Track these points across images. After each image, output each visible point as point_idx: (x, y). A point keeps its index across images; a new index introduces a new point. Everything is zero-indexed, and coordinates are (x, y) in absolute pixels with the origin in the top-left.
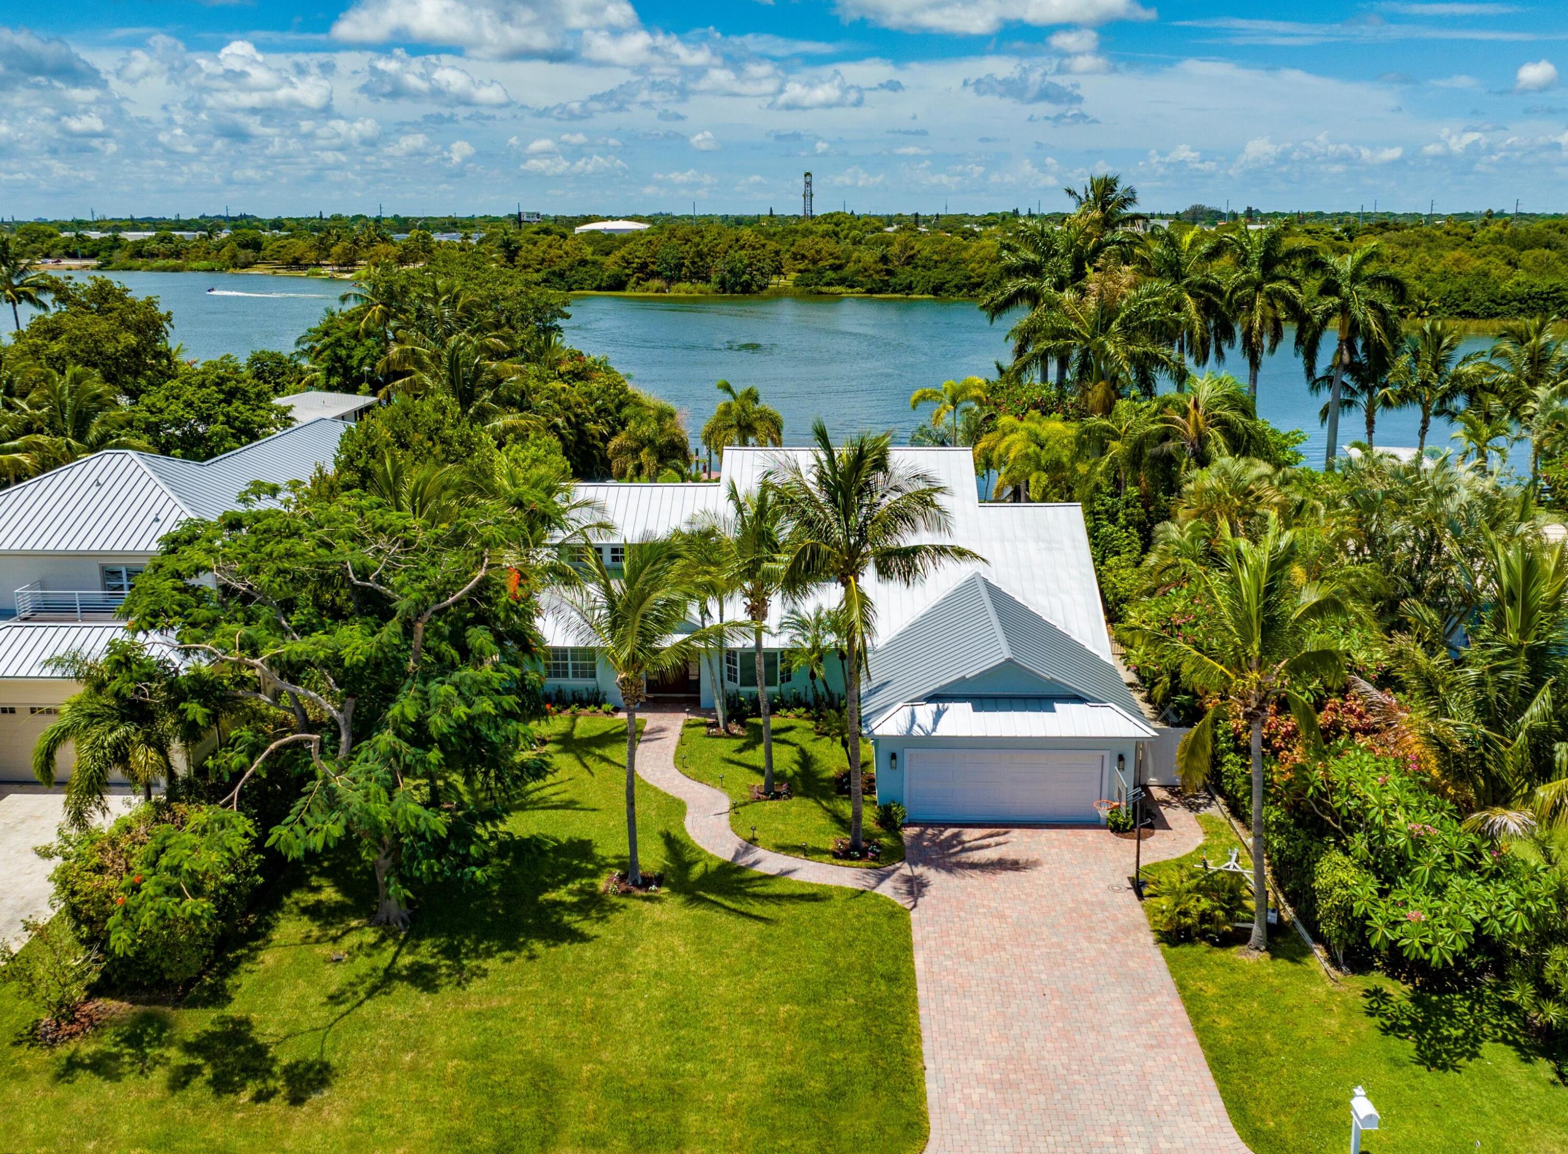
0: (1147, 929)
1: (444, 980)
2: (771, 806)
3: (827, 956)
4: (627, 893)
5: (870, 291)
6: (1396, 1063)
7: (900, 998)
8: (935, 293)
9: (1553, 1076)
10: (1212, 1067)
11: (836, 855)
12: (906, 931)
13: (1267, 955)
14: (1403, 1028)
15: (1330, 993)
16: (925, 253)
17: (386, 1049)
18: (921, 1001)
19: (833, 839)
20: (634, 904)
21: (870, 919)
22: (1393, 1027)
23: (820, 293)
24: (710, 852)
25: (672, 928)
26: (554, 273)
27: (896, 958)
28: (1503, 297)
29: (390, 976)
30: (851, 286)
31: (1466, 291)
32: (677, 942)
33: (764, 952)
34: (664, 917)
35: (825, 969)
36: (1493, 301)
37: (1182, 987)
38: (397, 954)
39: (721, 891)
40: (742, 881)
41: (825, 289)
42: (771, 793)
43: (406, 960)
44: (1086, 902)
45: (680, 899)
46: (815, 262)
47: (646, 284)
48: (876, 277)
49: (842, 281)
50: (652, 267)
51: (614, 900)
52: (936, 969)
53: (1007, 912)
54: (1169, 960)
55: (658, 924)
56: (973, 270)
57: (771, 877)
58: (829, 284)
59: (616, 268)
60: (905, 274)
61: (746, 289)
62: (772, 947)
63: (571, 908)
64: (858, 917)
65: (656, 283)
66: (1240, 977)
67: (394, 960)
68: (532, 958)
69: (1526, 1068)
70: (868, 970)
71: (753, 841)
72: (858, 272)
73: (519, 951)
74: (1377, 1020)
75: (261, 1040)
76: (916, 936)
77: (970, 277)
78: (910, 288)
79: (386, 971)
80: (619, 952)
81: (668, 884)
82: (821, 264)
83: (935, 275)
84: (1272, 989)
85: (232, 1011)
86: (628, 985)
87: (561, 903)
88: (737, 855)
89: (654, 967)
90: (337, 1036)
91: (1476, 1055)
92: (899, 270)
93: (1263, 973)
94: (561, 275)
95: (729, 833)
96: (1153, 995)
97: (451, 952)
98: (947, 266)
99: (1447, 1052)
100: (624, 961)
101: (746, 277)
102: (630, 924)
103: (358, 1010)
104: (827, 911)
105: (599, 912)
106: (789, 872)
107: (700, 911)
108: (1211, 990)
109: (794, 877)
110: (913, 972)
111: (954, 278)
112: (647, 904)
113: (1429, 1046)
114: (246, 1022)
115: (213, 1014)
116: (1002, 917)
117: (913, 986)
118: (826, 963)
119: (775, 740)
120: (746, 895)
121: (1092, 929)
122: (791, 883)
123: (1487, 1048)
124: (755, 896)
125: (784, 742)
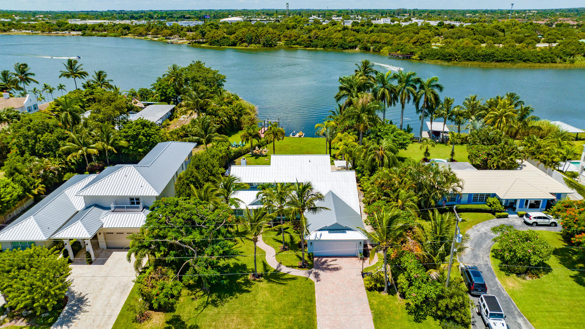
0: (364, 286)
1: (219, 304)
2: (285, 253)
3: (297, 295)
4: (254, 280)
5: (306, 47)
6: (409, 321)
7: (312, 306)
8: (324, 48)
9: (439, 324)
10: (374, 322)
11: (299, 267)
12: (313, 288)
13: (387, 294)
14: (412, 313)
15: (399, 304)
16: (321, 36)
17: (209, 322)
18: (317, 306)
19: (298, 263)
20: (256, 283)
21: (306, 285)
22: (410, 312)
23: (292, 47)
24: (272, 267)
25: (266, 289)
26: (216, 41)
27: (312, 296)
28: (478, 55)
29: (207, 303)
30: (300, 45)
31: (469, 53)
32: (266, 293)
33: (284, 295)
34: (263, 286)
35: (297, 299)
36: (476, 56)
37: (370, 302)
38: (208, 298)
39: (275, 279)
40: (279, 275)
41: (293, 46)
42: (284, 249)
43: (210, 299)
44: (352, 279)
45: (266, 281)
46: (290, 38)
47: (242, 44)
48: (307, 42)
49: (297, 44)
50: (244, 39)
51: (252, 282)
52: (320, 298)
53: (335, 282)
54: (368, 294)
55: (262, 288)
56: (334, 41)
57: (285, 274)
58: (294, 45)
59: (233, 39)
60: (315, 42)
61: (271, 46)
62: (286, 293)
63: (244, 284)
64: (304, 284)
65: (245, 44)
66: (382, 299)
67: (208, 300)
68: (237, 298)
69: (435, 322)
70: (306, 299)
71: (281, 263)
72: (302, 41)
73: (233, 296)
74: (407, 311)
75: (183, 320)
76: (316, 289)
77: (333, 43)
78: (316, 46)
79: (207, 302)
80: (254, 296)
81: (263, 277)
82: (292, 39)
83: (324, 42)
84: (388, 302)
85: (176, 313)
86: (257, 304)
87: (241, 283)
88: (278, 267)
89: (262, 299)
90: (199, 319)
91: (425, 319)
92: (314, 40)
93: (386, 298)
94: (218, 41)
95: (276, 261)
96: (364, 304)
97: (219, 297)
98: (327, 40)
99: (420, 318)
100: (256, 298)
101: (270, 43)
102: (256, 288)
103: (202, 312)
104: (297, 283)
105: (249, 285)
106: (289, 272)
107: (270, 284)
108: (375, 303)
109: (290, 274)
110: (315, 299)
111: (329, 43)
112: (259, 283)
113: (417, 317)
114: (179, 316)
115: (172, 314)
116: (334, 283)
117: (315, 303)
118: (297, 297)
119: (285, 232)
120: (280, 279)
121: (352, 286)
122: (290, 275)
123: (428, 317)
124: (282, 279)
125: (287, 232)
